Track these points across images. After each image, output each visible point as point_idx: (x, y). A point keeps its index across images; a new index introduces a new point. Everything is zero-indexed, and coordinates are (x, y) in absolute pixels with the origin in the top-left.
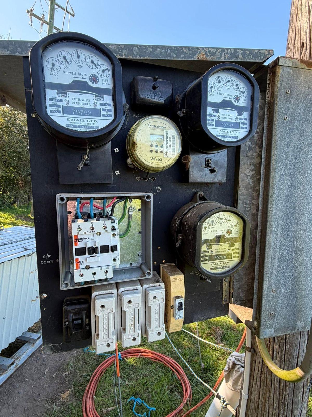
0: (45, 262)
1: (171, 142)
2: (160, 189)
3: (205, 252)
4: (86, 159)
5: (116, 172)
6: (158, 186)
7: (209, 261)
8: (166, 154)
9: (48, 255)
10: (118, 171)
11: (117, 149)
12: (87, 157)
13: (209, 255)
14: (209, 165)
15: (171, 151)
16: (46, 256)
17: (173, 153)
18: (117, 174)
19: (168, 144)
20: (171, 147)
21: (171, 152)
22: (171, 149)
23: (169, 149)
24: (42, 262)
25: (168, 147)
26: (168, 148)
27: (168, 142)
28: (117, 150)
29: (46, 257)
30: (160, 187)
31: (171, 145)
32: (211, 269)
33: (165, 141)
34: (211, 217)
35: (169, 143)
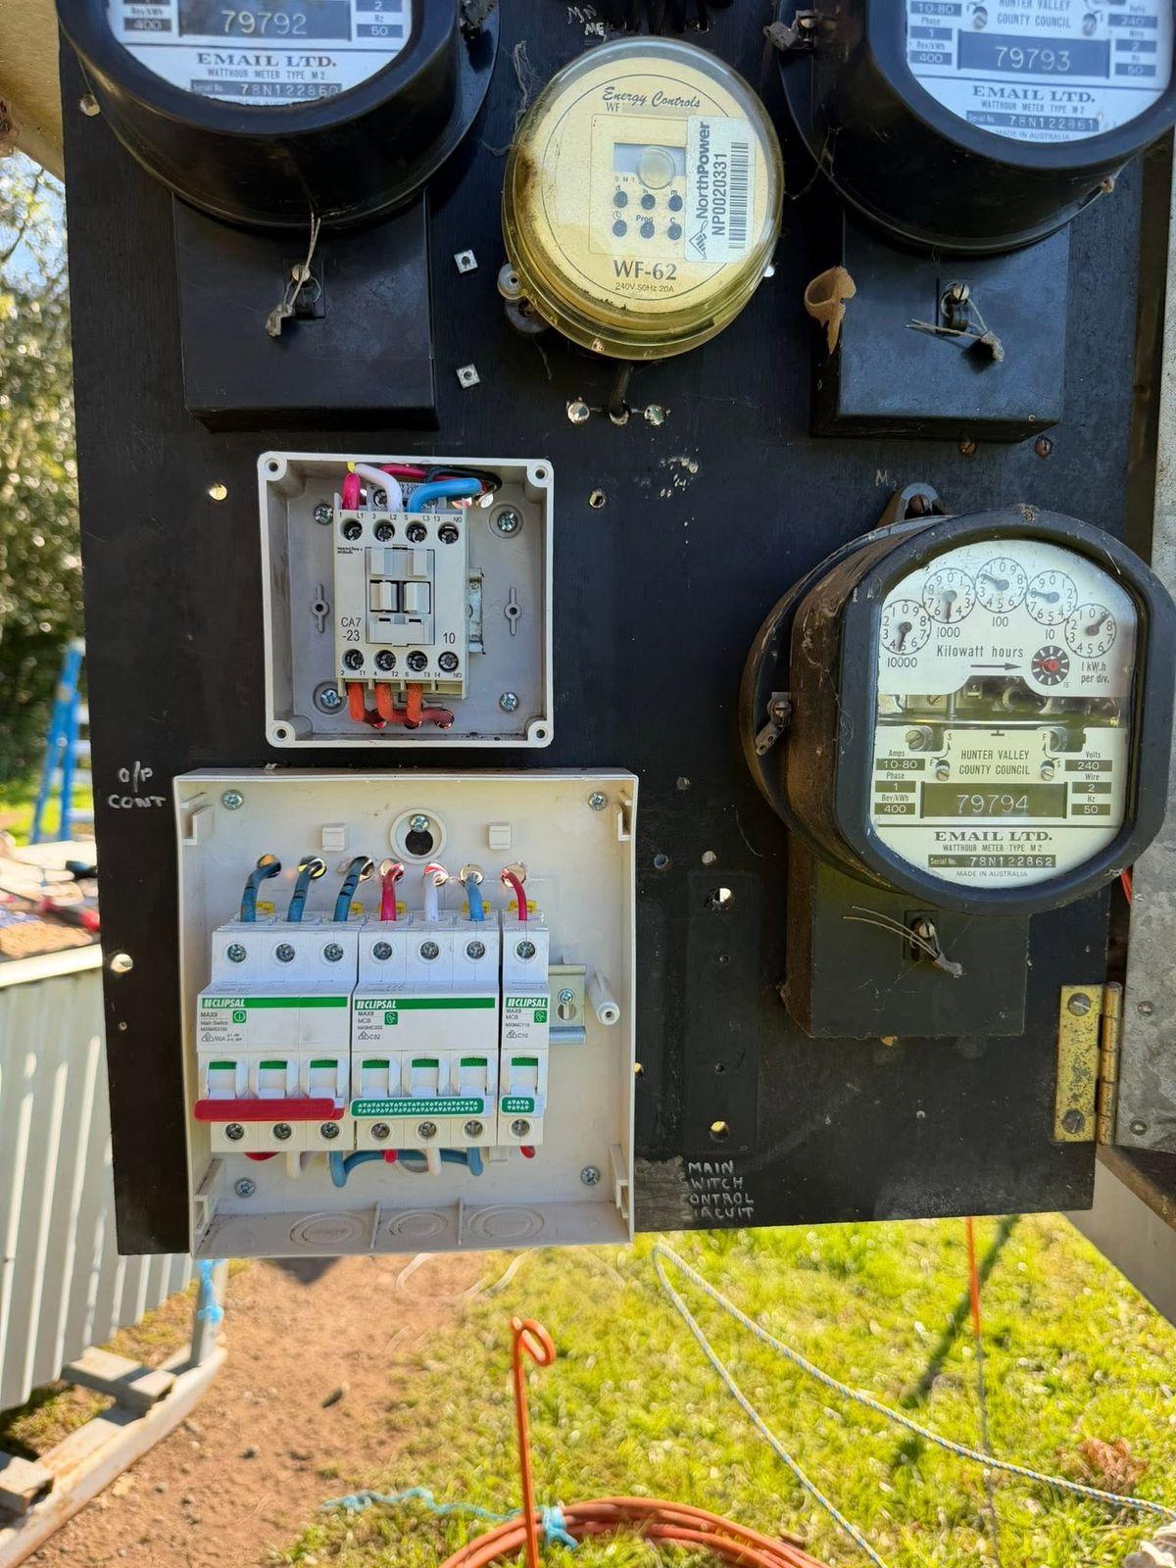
0: (127, 803)
1: (728, 179)
2: (694, 468)
3: (900, 764)
4: (305, 284)
5: (461, 372)
6: (679, 452)
7: (922, 817)
8: (695, 242)
9: (142, 768)
10: (471, 369)
11: (470, 254)
12: (306, 275)
13: (923, 784)
14: (957, 316)
15: (727, 226)
16: (131, 769)
17: (738, 236)
18: (465, 383)
19: (709, 192)
20: (727, 206)
21: (726, 231)
22: (725, 218)
23: (716, 220)
24: (115, 801)
25: (710, 206)
26: (710, 214)
27: (711, 179)
28: (466, 261)
29: (131, 777)
30: (692, 461)
31: (728, 199)
32: (936, 860)
33: (694, 176)
34: (936, 564)
35: (711, 188)
